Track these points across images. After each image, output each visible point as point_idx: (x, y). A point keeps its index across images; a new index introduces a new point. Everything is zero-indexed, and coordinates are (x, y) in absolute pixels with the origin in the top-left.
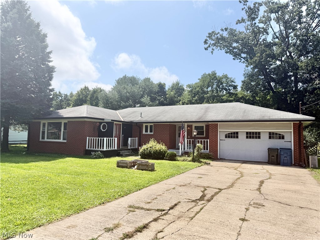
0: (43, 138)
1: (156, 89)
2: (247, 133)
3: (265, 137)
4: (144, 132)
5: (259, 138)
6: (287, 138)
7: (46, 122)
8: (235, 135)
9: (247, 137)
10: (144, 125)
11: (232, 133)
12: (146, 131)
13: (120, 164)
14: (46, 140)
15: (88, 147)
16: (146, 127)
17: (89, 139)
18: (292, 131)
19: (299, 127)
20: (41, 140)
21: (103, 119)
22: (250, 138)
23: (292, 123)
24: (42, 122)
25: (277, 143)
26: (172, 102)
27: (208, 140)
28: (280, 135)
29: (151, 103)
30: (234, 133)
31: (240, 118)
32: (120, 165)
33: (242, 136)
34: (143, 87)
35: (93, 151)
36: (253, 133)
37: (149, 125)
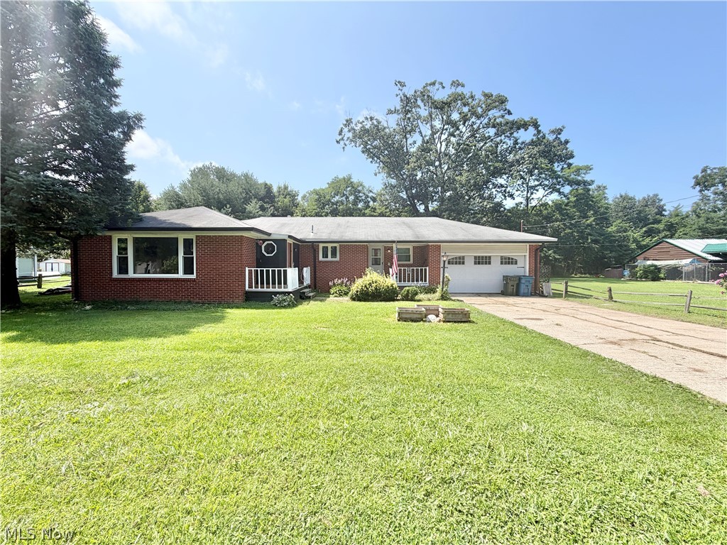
2: (475, 257)
3: (496, 262)
4: (321, 258)
5: (490, 263)
6: (520, 264)
7: (129, 237)
8: (460, 261)
9: (475, 263)
10: (321, 245)
11: (456, 258)
12: (325, 255)
13: (404, 316)
14: (131, 275)
16: (325, 249)
18: (528, 254)
19: (536, 249)
20: (115, 274)
21: (269, 234)
22: (479, 264)
23: (528, 244)
24: (116, 236)
25: (511, 270)
27: (427, 268)
28: (512, 259)
29: (260, 213)
30: (460, 258)
31: (466, 238)
33: (469, 262)
36: (483, 257)
37: (329, 246)
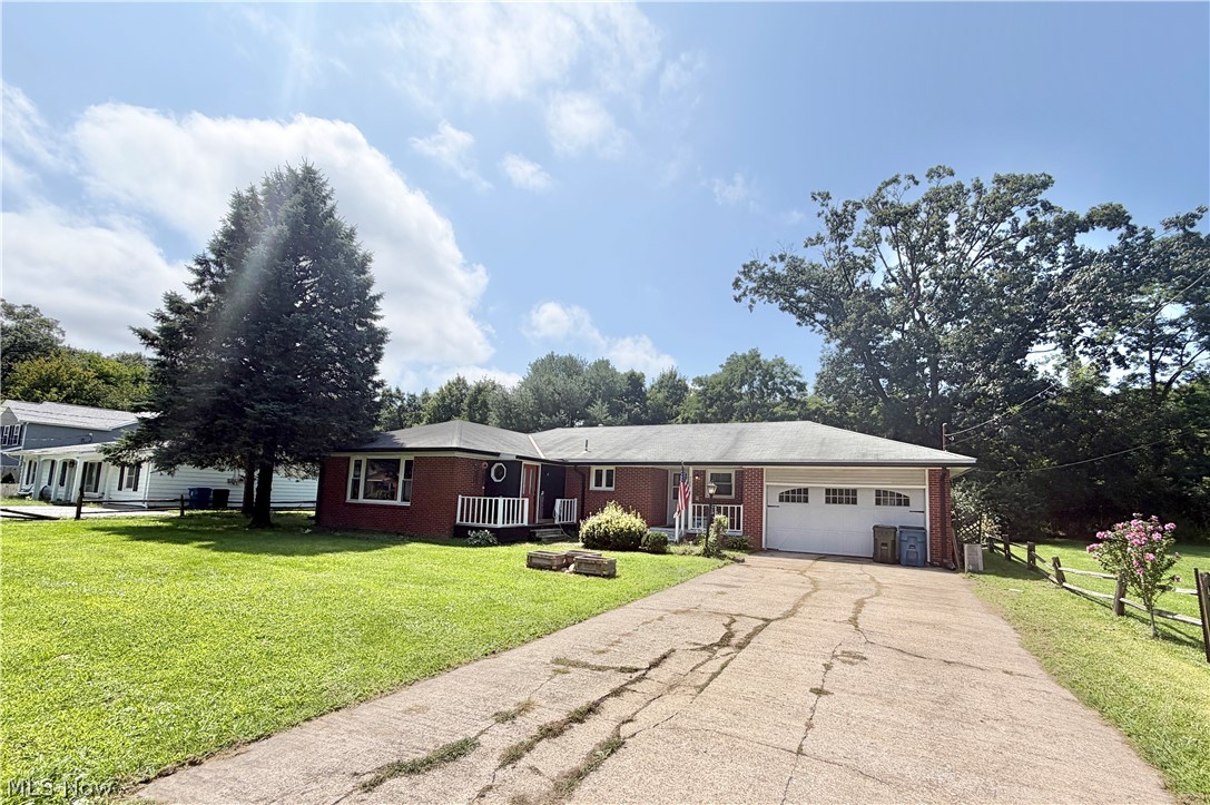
0: (355, 495)
1: (624, 387)
2: (828, 491)
3: (866, 500)
4: (592, 487)
5: (854, 502)
6: (915, 504)
7: (363, 458)
8: (799, 496)
9: (828, 501)
10: (594, 468)
11: (793, 491)
12: (598, 483)
13: (534, 561)
14: (361, 500)
15: (462, 520)
16: (599, 474)
17: (463, 500)
18: (927, 487)
19: (941, 478)
20: (349, 499)
21: (498, 454)
22: (835, 502)
23: (927, 469)
24: (354, 457)
25: (893, 516)
26: (659, 417)
27: (742, 506)
28: (900, 495)
29: (610, 418)
30: (799, 491)
31: (814, 458)
32: (534, 563)
33: (817, 498)
34: (593, 381)
35: (472, 528)
36: (841, 490)
37: (605, 469)
